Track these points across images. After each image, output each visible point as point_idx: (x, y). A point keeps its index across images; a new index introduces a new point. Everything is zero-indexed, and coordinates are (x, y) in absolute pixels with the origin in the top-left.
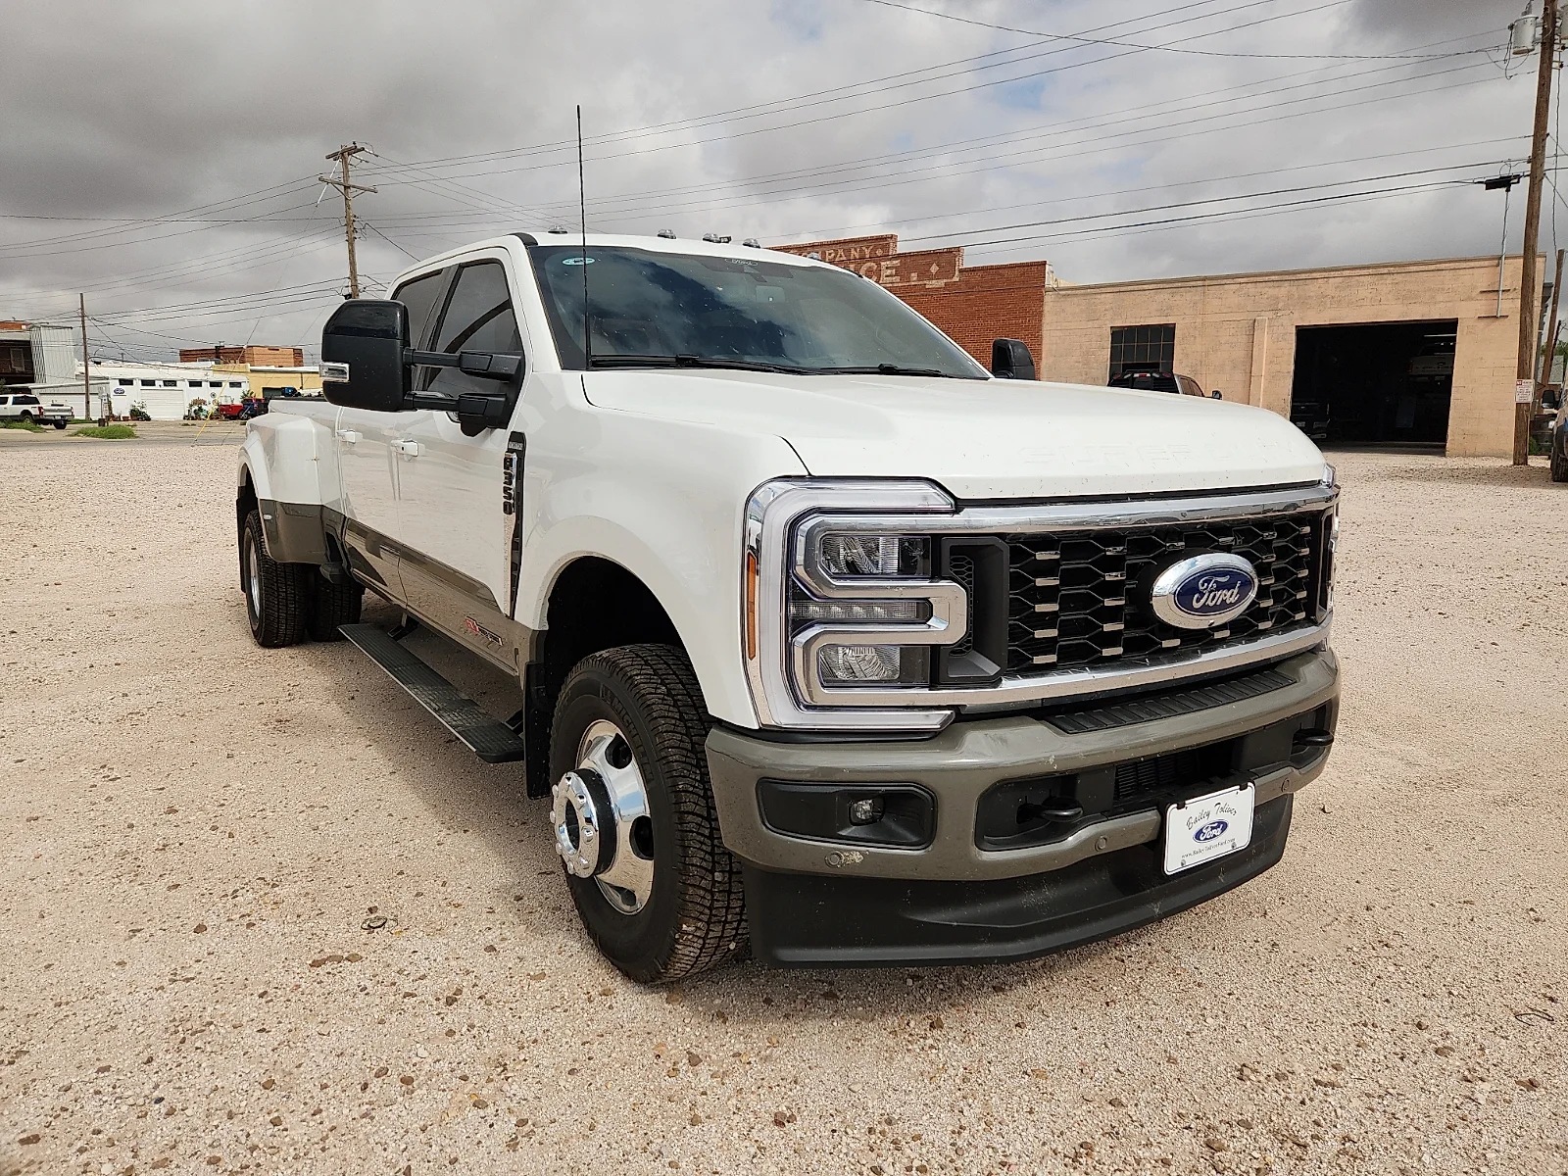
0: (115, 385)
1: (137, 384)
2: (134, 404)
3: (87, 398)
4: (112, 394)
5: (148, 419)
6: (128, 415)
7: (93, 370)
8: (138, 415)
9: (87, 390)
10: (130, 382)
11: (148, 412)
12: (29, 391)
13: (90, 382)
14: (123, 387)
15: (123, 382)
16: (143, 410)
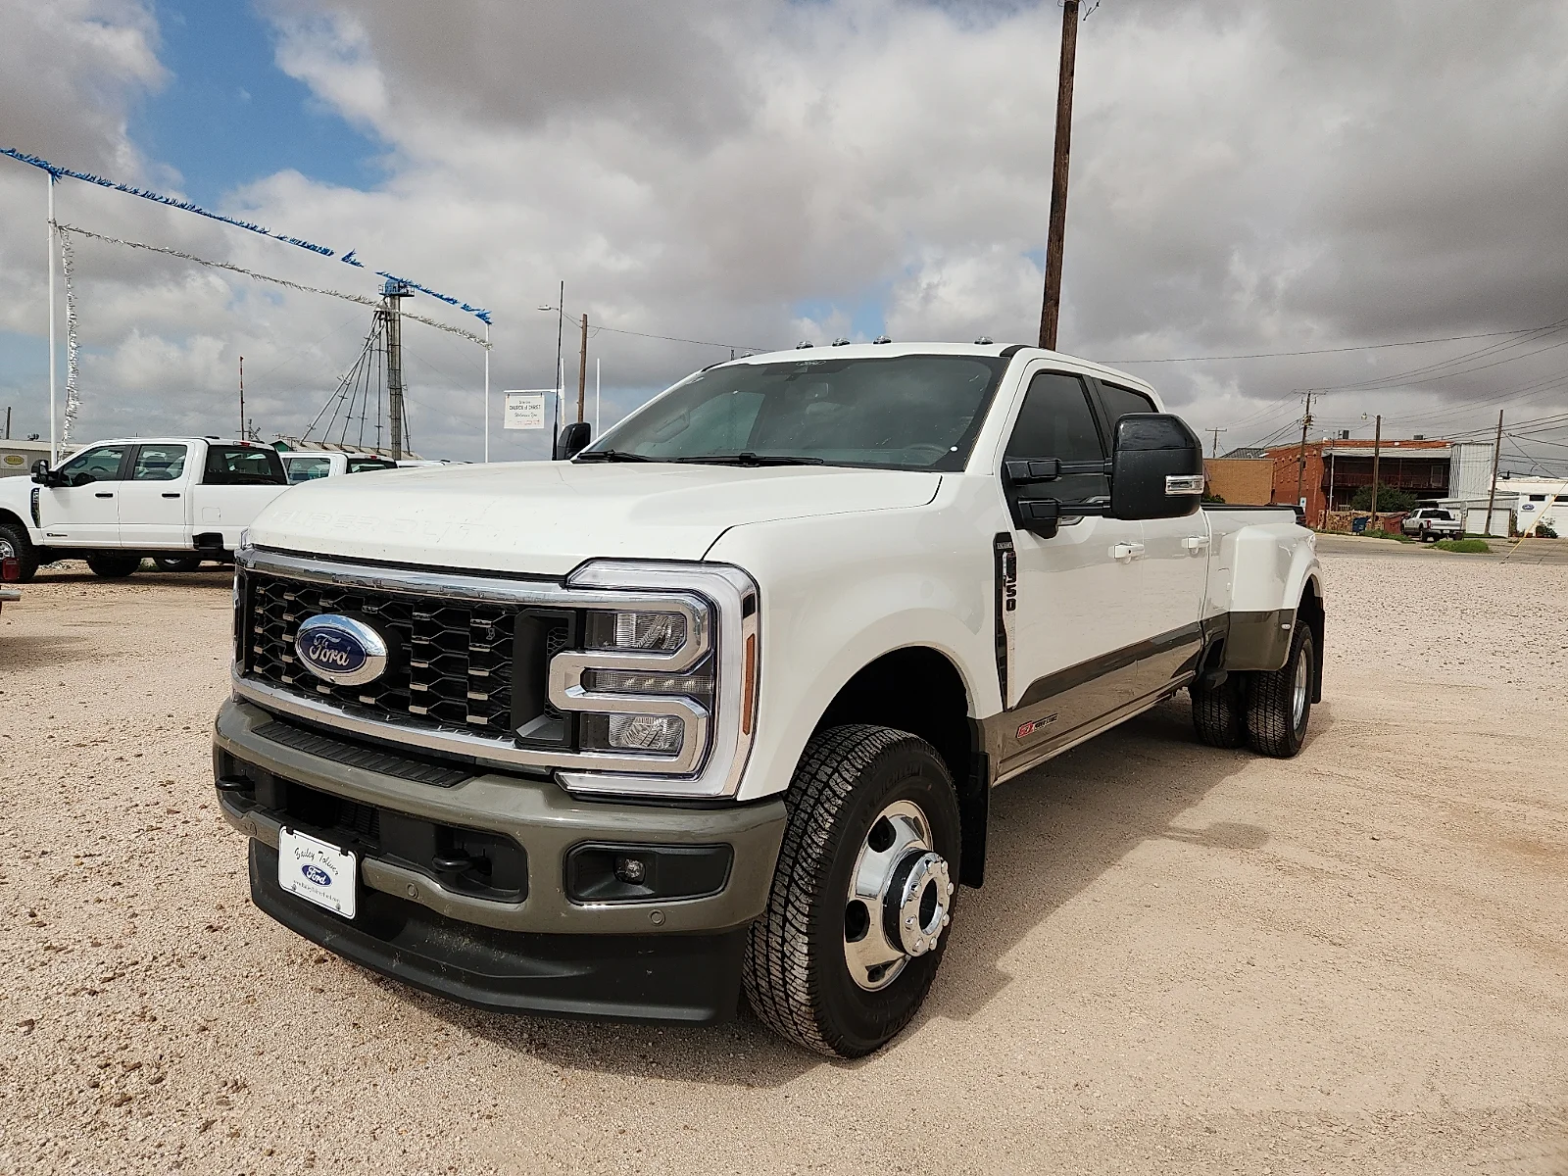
0: (1525, 500)
1: (1549, 500)
2: (1542, 520)
3: (1490, 513)
4: (1520, 509)
5: (1555, 536)
6: (1533, 531)
7: (1501, 485)
8: (1544, 532)
9: (1491, 505)
10: (1541, 498)
11: (1555, 528)
12: (1436, 505)
13: (1495, 497)
14: (1533, 503)
15: (1534, 498)
16: (1550, 527)
